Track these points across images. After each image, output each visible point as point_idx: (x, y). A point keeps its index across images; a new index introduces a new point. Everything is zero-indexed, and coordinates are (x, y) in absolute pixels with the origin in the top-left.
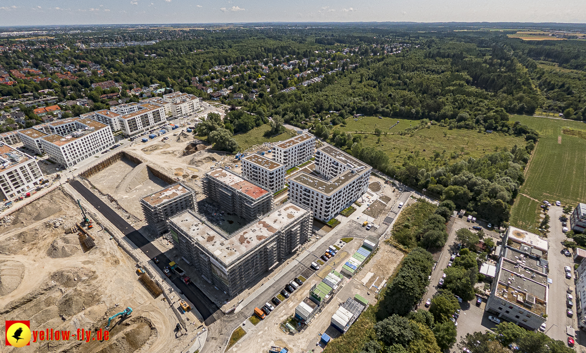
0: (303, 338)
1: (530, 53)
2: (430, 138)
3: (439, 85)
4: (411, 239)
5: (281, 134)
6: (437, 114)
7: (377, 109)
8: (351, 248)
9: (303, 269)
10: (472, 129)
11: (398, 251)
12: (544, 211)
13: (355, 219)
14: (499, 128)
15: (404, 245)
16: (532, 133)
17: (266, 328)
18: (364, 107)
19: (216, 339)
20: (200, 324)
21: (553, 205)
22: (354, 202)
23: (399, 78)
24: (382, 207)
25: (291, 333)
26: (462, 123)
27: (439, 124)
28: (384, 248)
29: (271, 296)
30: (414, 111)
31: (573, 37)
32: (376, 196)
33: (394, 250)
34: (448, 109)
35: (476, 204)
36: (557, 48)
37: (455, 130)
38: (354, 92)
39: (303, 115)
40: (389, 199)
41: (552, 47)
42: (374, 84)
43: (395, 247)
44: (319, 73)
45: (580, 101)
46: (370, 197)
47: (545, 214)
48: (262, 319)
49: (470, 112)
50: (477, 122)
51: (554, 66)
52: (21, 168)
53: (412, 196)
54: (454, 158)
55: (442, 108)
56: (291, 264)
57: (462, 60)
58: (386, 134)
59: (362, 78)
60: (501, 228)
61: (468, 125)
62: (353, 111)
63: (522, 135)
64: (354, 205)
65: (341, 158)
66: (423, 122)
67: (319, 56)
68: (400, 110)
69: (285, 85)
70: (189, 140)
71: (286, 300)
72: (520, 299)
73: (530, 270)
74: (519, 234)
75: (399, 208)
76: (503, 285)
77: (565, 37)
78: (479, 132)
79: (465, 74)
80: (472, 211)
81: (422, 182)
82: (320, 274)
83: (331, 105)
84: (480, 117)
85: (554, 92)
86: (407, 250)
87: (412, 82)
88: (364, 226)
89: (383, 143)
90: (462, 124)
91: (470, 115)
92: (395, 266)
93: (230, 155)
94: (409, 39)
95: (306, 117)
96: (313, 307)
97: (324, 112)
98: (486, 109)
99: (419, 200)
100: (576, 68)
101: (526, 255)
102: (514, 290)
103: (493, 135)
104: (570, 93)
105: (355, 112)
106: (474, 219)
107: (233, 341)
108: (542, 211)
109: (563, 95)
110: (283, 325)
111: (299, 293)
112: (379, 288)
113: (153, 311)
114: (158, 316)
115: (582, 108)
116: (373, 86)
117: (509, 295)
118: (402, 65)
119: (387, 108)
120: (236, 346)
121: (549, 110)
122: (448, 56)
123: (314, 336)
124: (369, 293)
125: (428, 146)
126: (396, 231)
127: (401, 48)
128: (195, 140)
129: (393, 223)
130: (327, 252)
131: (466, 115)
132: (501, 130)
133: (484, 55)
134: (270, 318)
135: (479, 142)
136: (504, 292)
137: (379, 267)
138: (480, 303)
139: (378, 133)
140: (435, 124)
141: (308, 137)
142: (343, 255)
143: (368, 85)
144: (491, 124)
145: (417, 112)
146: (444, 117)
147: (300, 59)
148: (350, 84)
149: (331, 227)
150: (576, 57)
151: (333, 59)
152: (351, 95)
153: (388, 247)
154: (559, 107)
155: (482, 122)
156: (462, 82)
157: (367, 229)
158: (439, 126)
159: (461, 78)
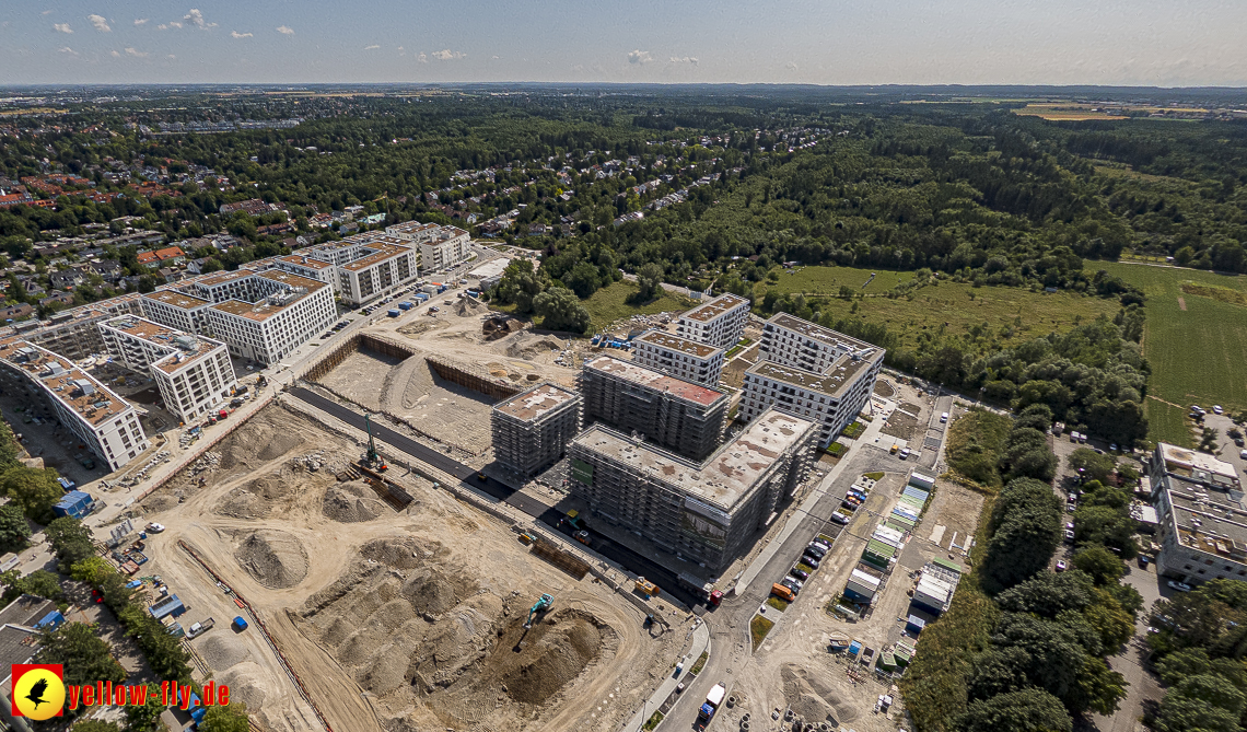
0: (873, 626)
1: (1072, 144)
2: (947, 302)
3: (925, 207)
4: (990, 469)
5: (658, 299)
6: (945, 260)
7: (828, 251)
8: (887, 490)
9: (821, 525)
10: (1017, 285)
11: (970, 492)
12: (1197, 422)
13: (872, 442)
14: (1069, 283)
15: (979, 480)
16: (1134, 291)
17: (803, 615)
18: (800, 248)
19: (726, 634)
20: (685, 615)
21: (1208, 412)
22: (858, 414)
23: (841, 194)
24: (911, 422)
25: (850, 620)
26: (998, 275)
27: (952, 278)
28: (942, 487)
29: (785, 567)
30: (899, 253)
31: (1142, 113)
32: (890, 405)
33: (963, 490)
34: (964, 248)
35: (1084, 412)
36: (1118, 134)
37: (985, 289)
38: (764, 221)
39: (688, 265)
40: (919, 409)
41: (1110, 133)
42: (793, 205)
43: (964, 485)
44: (675, 185)
45: (1200, 233)
46: (881, 405)
47: (1201, 427)
48: (790, 602)
49: (1009, 255)
50: (1026, 272)
51: (1124, 168)
53: (956, 403)
54: (1006, 336)
55: (954, 248)
56: (795, 517)
57: (947, 159)
58: (863, 295)
59: (766, 195)
60: (1136, 450)
61: (1009, 278)
62: (780, 254)
63: (1113, 296)
64: (858, 419)
65: (818, 335)
66: (921, 274)
67: (659, 152)
68: (874, 253)
69: (622, 208)
70: (481, 312)
71: (815, 571)
72: (1222, 547)
73: (1219, 508)
74: (1179, 455)
75: (943, 422)
76: (1186, 530)
77: (1123, 113)
78: (1031, 291)
79: (964, 185)
80: (1076, 424)
81: (971, 377)
82: (854, 529)
83: (734, 245)
84: (1031, 264)
85: (1146, 218)
86: (987, 488)
87: (870, 202)
88: (893, 452)
89: (864, 312)
90: (997, 277)
91: (1009, 259)
92: (977, 514)
93: (578, 338)
94: (821, 119)
95: (693, 269)
96: (878, 576)
97: (723, 258)
98: (1035, 249)
99: (972, 408)
100: (1168, 172)
101: (1206, 485)
102: (1206, 535)
103: (1058, 295)
104: (1178, 219)
105: (784, 257)
106: (1084, 437)
107: (757, 635)
108: (1194, 423)
109: (1166, 224)
110: (830, 609)
111: (832, 561)
112: (966, 548)
113: (588, 600)
114: (602, 607)
115: (1207, 247)
116: (793, 209)
117: (1200, 543)
118: (835, 169)
119: (846, 249)
120: (767, 644)
121: (1145, 250)
122: (918, 152)
123: (890, 623)
124: (952, 555)
125: (949, 317)
126: (954, 459)
127: (813, 137)
128: (493, 312)
129: (943, 447)
130: (848, 496)
131: (1003, 260)
132: (1073, 287)
133: (986, 150)
134: (802, 600)
135: (1038, 308)
136: (1191, 539)
137: (948, 517)
138: (1147, 563)
139: (846, 294)
140: (945, 278)
141: (735, 302)
142: (878, 500)
143: (782, 207)
144: (1054, 276)
145: (906, 256)
146: (960, 264)
147: (623, 158)
148: (748, 206)
149: (835, 456)
150: (1164, 152)
151: (692, 158)
152: (761, 226)
153: (949, 486)
154: (1163, 244)
155: (1034, 272)
156: (968, 201)
157: (901, 458)
158: (954, 280)
159: (960, 193)
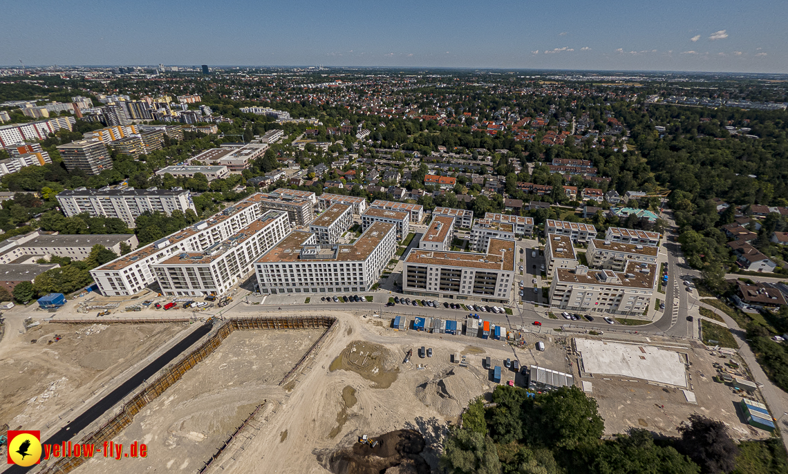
52: (188, 269)
